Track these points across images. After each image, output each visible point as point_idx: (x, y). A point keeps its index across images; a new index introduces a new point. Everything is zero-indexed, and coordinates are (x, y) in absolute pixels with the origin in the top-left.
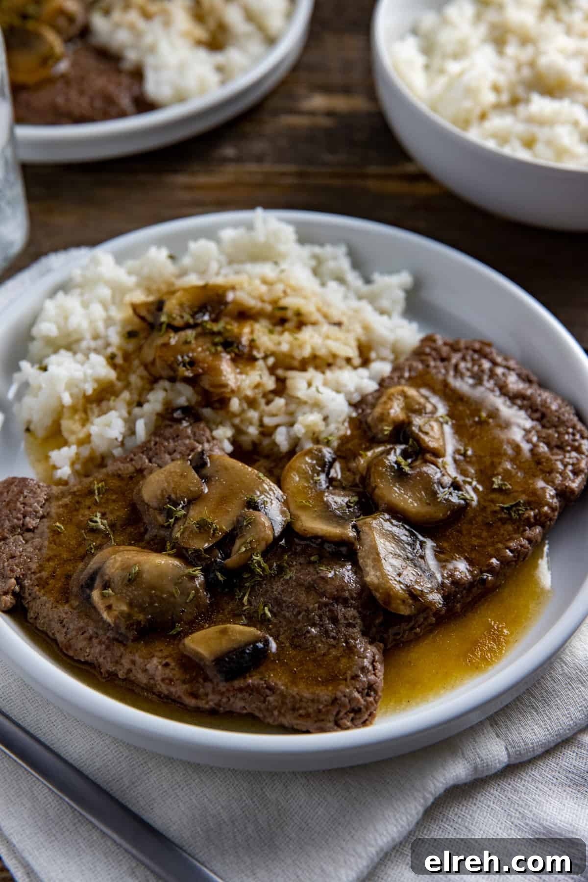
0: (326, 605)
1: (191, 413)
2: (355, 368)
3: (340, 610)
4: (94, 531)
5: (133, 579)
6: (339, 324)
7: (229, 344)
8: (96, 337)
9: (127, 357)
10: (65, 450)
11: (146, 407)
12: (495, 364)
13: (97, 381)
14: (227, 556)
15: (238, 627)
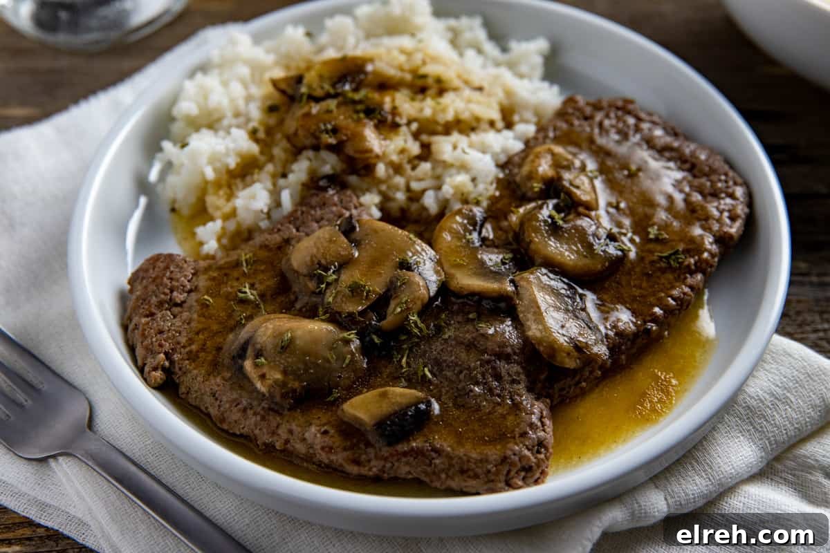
0: (488, 362)
1: (336, 181)
2: (499, 131)
3: (503, 366)
4: (244, 302)
5: (286, 347)
6: (480, 89)
7: (371, 111)
8: (237, 115)
9: (269, 131)
10: (210, 224)
11: (291, 177)
12: (639, 119)
13: (240, 155)
14: (382, 317)
15: (398, 390)
